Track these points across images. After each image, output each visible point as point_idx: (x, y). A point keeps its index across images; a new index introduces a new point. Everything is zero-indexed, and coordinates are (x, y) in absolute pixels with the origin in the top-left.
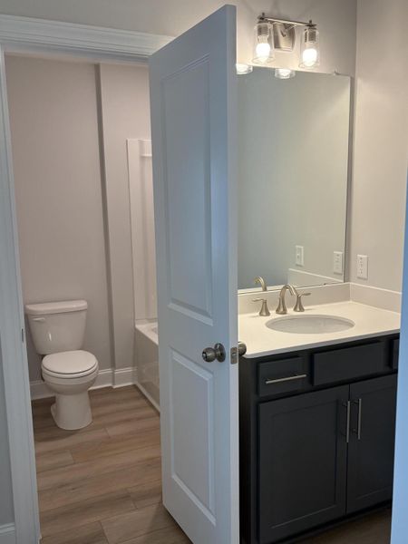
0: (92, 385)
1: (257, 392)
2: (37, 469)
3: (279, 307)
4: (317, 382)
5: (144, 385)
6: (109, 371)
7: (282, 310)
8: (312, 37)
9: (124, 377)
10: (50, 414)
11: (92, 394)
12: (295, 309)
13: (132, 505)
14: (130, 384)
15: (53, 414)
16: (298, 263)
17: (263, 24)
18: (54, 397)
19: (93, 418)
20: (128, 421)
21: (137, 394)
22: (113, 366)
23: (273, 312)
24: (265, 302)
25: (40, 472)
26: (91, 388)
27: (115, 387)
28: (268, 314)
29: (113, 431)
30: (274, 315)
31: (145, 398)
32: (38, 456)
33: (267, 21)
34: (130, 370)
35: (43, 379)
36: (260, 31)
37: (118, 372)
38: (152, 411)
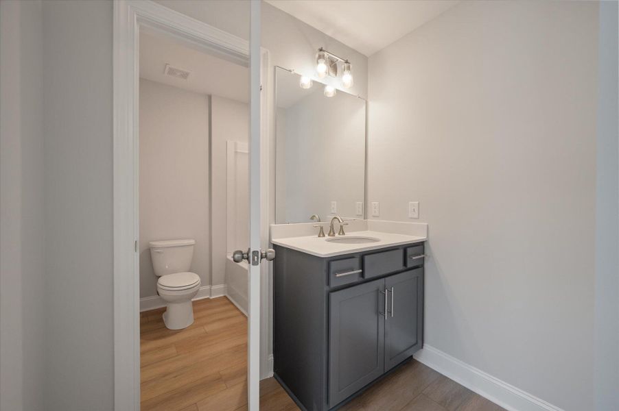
0: (193, 297)
1: (328, 284)
2: (141, 364)
3: (330, 232)
4: (367, 276)
5: (232, 296)
6: (208, 287)
7: (332, 233)
8: (349, 68)
9: (218, 291)
10: (162, 318)
11: (195, 303)
12: (339, 234)
13: (224, 385)
14: (222, 295)
15: (164, 318)
16: (333, 212)
17: (322, 53)
18: (166, 308)
19: (195, 319)
20: (220, 320)
21: (227, 301)
22: (211, 283)
23: (326, 235)
24: (322, 228)
25: (143, 366)
26: (193, 300)
27: (211, 298)
28: (324, 236)
29: (209, 328)
30: (327, 237)
31: (233, 304)
32: (142, 354)
33: (324, 51)
34: (222, 286)
35: (158, 294)
36: (320, 57)
37: (214, 287)
38: (237, 312)
